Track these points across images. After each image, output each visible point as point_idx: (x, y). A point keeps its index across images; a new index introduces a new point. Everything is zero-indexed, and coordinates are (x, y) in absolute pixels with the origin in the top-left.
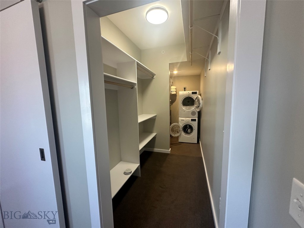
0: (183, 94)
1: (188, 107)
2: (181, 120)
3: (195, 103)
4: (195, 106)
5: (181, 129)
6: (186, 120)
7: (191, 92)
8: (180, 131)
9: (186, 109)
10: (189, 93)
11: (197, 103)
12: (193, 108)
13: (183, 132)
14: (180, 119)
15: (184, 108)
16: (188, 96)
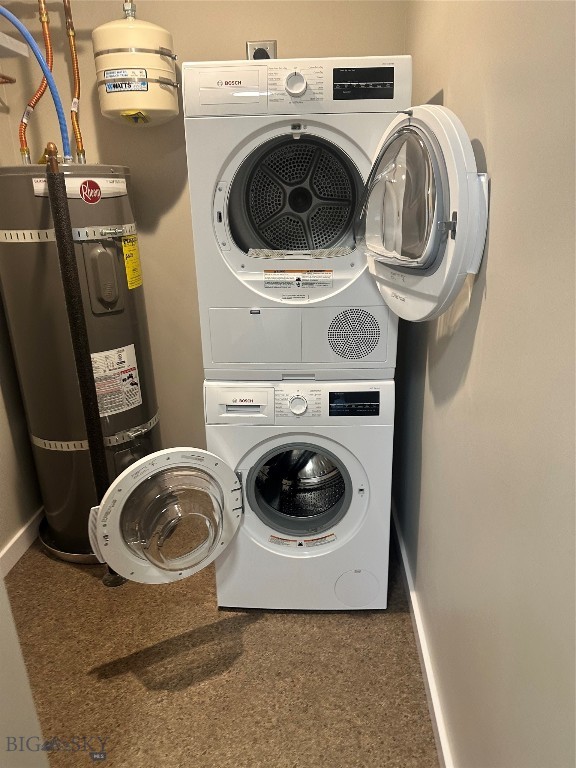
2: (229, 408)
4: (378, 246)
5: (232, 500)
6: (278, 411)
7: (319, 71)
9: (268, 284)
10: (295, 77)
12: (344, 277)
15: (253, 274)
16: (288, 130)
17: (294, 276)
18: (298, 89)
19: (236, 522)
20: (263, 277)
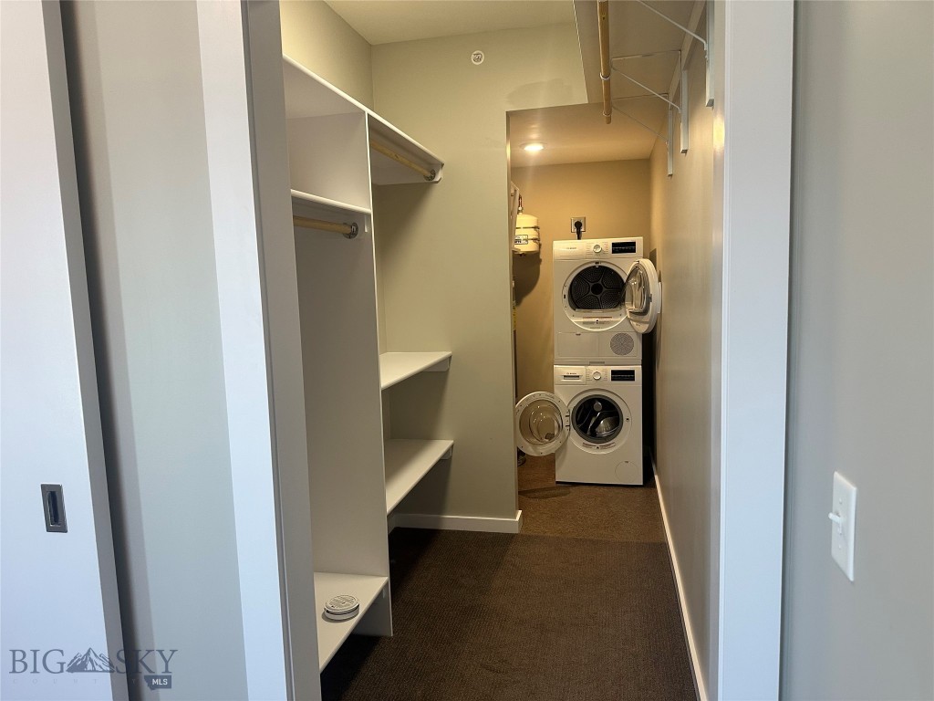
0: (569, 251)
1: (594, 316)
2: (565, 376)
3: (628, 295)
4: (629, 307)
5: (566, 421)
6: (588, 379)
7: (606, 243)
8: (560, 428)
9: (584, 323)
10: (597, 246)
11: (637, 294)
12: (618, 320)
13: (573, 431)
14: (561, 370)
15: (578, 319)
16: (594, 264)
17: (595, 320)
18: (598, 250)
19: (567, 432)
20: (582, 320)
